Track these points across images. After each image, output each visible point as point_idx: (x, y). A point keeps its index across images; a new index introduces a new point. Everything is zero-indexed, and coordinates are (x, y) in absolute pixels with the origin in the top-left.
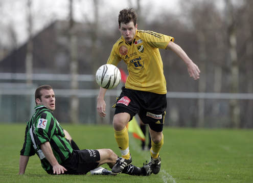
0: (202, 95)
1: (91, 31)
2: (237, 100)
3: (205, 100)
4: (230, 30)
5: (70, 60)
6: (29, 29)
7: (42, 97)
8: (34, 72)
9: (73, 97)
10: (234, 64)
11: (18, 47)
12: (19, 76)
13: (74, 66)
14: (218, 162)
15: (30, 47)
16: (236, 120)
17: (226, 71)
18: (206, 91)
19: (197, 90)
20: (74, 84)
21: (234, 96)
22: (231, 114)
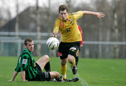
0: (100, 43)
1: (47, 12)
2: (117, 45)
3: (102, 45)
4: (114, 11)
5: (37, 26)
6: (17, 11)
7: (27, 45)
8: (19, 32)
9: (38, 43)
10: (116, 27)
11: (11, 20)
12: (12, 33)
13: (39, 29)
14: (108, 75)
15: (17, 19)
16: (117, 55)
17: (112, 31)
18: (103, 41)
19: (98, 40)
20: (39, 37)
21: (116, 43)
22: (115, 52)
